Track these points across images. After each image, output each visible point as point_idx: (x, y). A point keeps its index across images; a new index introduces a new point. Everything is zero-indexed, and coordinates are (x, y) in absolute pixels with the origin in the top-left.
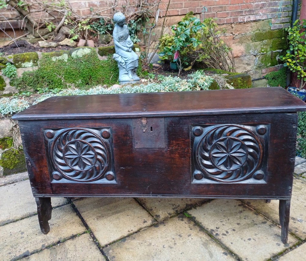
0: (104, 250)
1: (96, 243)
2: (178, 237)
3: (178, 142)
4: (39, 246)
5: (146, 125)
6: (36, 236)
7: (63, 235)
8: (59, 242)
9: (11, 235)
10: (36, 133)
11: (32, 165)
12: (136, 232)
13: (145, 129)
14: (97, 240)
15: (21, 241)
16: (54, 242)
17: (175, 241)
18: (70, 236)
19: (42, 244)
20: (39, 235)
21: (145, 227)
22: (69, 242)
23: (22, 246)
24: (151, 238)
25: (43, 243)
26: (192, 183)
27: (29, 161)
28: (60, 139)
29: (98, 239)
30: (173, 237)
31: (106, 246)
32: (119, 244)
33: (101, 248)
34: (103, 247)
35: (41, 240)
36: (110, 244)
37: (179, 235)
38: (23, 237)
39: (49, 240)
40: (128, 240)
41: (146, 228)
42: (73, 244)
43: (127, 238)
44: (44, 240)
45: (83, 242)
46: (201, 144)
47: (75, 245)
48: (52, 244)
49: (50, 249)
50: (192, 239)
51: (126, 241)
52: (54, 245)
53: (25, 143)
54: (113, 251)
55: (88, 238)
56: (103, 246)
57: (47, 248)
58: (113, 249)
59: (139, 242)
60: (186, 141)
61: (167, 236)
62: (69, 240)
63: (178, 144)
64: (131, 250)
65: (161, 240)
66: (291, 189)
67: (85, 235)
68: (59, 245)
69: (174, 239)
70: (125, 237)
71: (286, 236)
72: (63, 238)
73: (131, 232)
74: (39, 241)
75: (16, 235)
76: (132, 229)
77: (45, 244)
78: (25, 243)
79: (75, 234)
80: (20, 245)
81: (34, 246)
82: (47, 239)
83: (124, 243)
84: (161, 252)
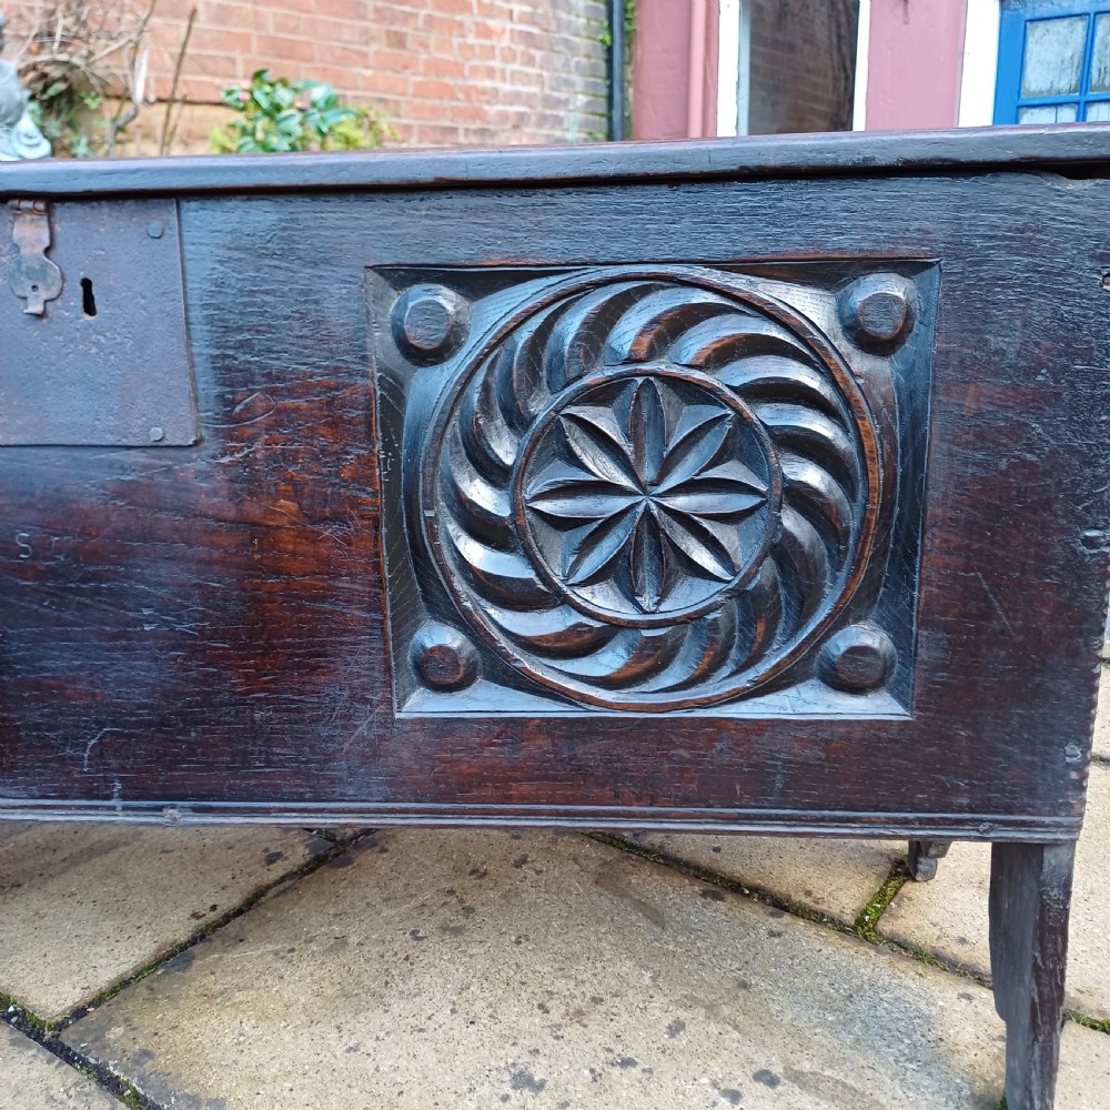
0: (68, 1037)
1: (8, 1018)
2: (470, 882)
12: (239, 912)
14: (7, 1002)
17: (461, 901)
21: (282, 879)
24: (335, 915)
29: (14, 995)
30: (447, 886)
31: (79, 1013)
32: (155, 985)
33: (48, 1034)
34: (61, 1026)
36: (97, 1002)
37: (473, 872)
40: (209, 957)
41: (288, 883)
43: (196, 949)
50: (539, 872)
51: (197, 963)
56: (60, 1019)
58: (127, 1021)
59: (270, 947)
61: (412, 890)
64: (239, 997)
65: (392, 912)
69: (451, 892)
70: (183, 947)
73: (212, 916)
76: (210, 904)
83: (187, 974)
84: (412, 964)
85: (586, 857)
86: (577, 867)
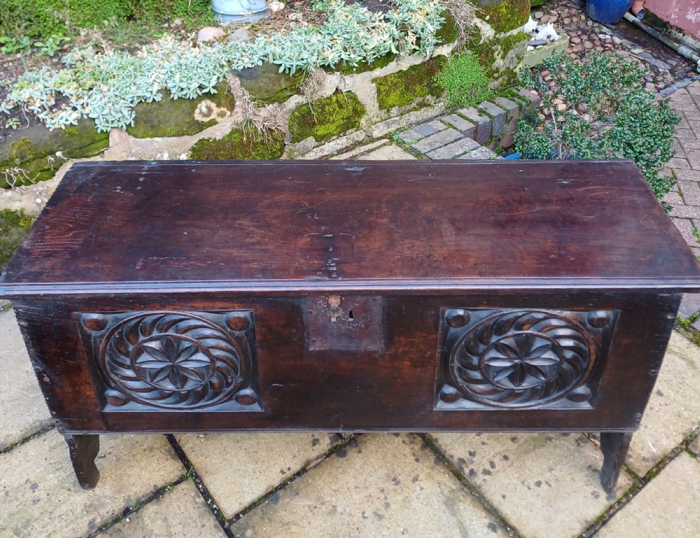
0: (233, 528)
1: (213, 510)
2: (390, 486)
3: (412, 340)
4: (81, 525)
5: (338, 309)
6: (69, 495)
7: (134, 489)
8: (126, 512)
9: (7, 494)
10: (59, 321)
11: (51, 380)
12: (299, 474)
13: (336, 315)
14: (213, 502)
15: (35, 511)
16: (116, 513)
17: (386, 498)
18: (149, 491)
19: (87, 519)
20: (76, 492)
21: (318, 458)
22: (151, 508)
23: (39, 529)
24: (335, 491)
25: (91, 517)
26: (434, 409)
27: (45, 373)
28: (120, 333)
29: (216, 498)
30: (381, 485)
31: (237, 516)
32: (264, 509)
33: (227, 524)
34: (231, 521)
35: (82, 508)
36: (245, 511)
37: (394, 479)
38: (38, 500)
39: (103, 505)
40: (285, 499)
41: (320, 460)
42: (161, 514)
43: (281, 493)
44: (91, 505)
45: (182, 508)
46: (463, 343)
47: (165, 520)
48: (112, 517)
49: (109, 531)
50: (422, 489)
51: (280, 502)
52: (117, 520)
53: (30, 339)
54: (255, 533)
55: (193, 494)
56: (230, 518)
57: (100, 530)
58: (253, 527)
59: (308, 503)
60: (430, 337)
61: (367, 485)
62: (149, 505)
63: (411, 342)
64: (294, 529)
65: (357, 497)
66: (640, 418)
67: (183, 485)
68: (128, 520)
69: (383, 491)
70: (277, 489)
71: (614, 483)
72: (133, 498)
73: (289, 474)
74: (79, 510)
75: (20, 494)
76: (288, 466)
77: (94, 520)
78: (47, 520)
79: (160, 484)
80: (36, 525)
81: (71, 527)
82: (96, 502)
83: (276, 507)
84: (359, 532)
85: (445, 485)
86: (439, 490)
